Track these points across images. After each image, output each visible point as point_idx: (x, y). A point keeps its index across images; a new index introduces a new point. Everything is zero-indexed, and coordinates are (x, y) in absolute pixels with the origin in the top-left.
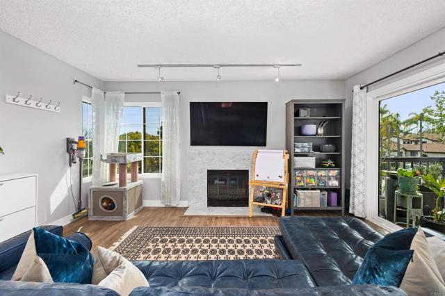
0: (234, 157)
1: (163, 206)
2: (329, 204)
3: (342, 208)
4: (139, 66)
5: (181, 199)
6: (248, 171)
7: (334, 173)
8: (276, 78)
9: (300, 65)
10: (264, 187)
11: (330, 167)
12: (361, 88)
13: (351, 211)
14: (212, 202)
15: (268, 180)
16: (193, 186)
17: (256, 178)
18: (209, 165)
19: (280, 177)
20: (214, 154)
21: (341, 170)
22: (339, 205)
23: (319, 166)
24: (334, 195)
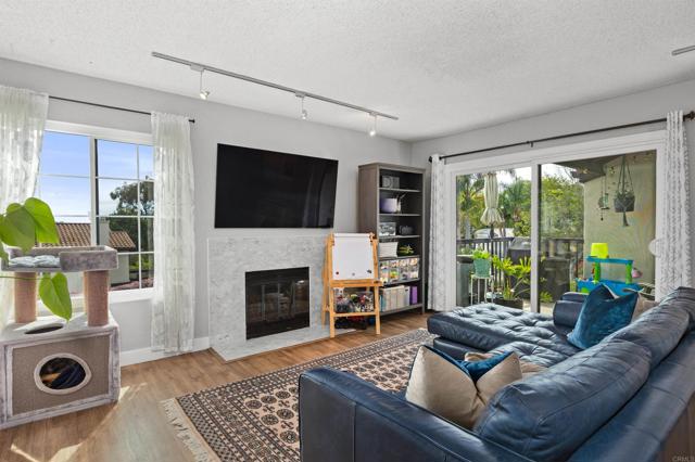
0: (288, 247)
1: (161, 355)
2: (411, 303)
3: (422, 305)
4: (156, 55)
5: (196, 336)
6: (307, 269)
7: (414, 261)
8: (371, 130)
9: (397, 119)
10: (341, 289)
11: (409, 254)
12: (440, 158)
13: (429, 307)
14: (255, 329)
15: (353, 278)
16: (219, 306)
17: (336, 277)
18: (248, 263)
19: (370, 272)
20: (257, 242)
21: (421, 257)
22: (419, 301)
23: (400, 254)
24: (415, 289)
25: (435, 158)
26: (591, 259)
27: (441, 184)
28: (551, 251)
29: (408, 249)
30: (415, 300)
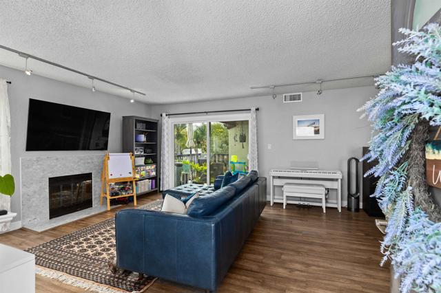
0: (78, 162)
2: (152, 188)
3: (158, 189)
6: (91, 174)
7: (153, 167)
8: (132, 99)
9: (145, 94)
10: (113, 183)
11: (151, 163)
12: (166, 115)
13: (161, 190)
15: (121, 177)
16: (29, 200)
17: (110, 177)
18: (51, 173)
19: (130, 173)
20: (57, 159)
21: (157, 165)
22: (156, 187)
23: (146, 163)
24: (154, 181)
25: (164, 115)
26: (232, 162)
27: (167, 128)
28: (217, 160)
29: (150, 161)
30: (154, 187)
